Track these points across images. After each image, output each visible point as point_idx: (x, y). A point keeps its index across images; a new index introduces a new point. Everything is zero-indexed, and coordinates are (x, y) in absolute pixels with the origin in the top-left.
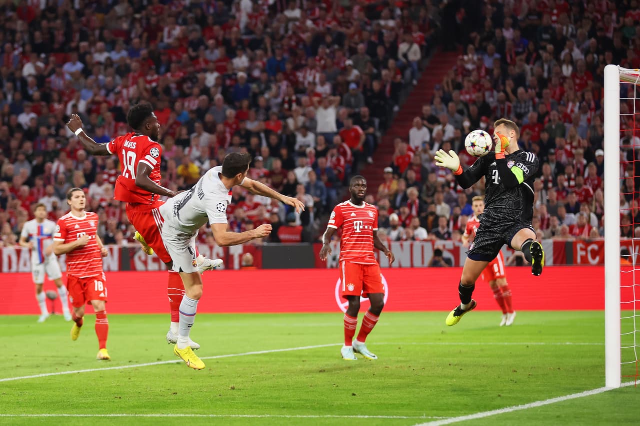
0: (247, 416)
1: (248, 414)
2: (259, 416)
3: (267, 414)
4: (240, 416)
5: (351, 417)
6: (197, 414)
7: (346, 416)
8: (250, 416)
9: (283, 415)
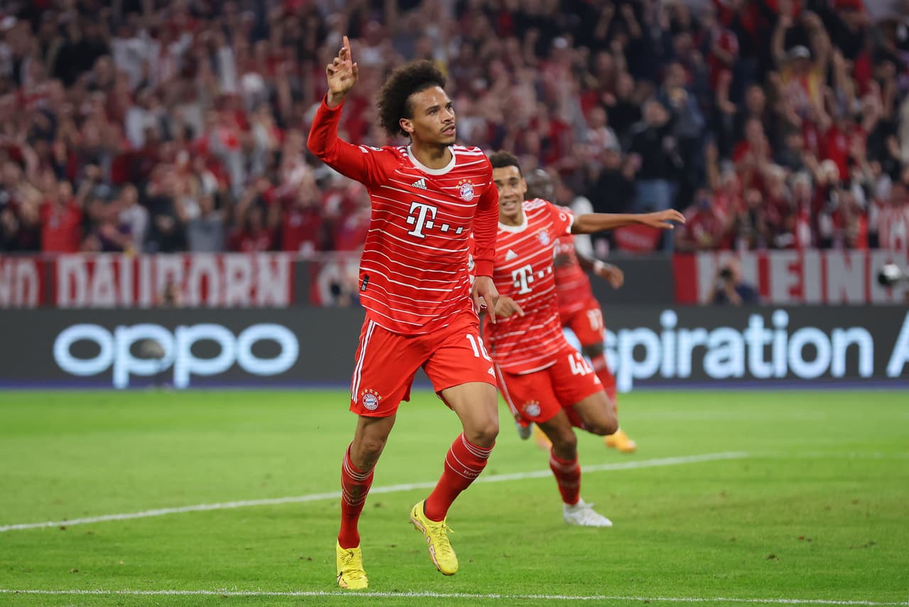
0: (561, 597)
1: (563, 595)
2: (585, 598)
3: (600, 594)
4: (548, 597)
5: (766, 601)
6: (464, 592)
7: (755, 600)
8: (568, 598)
9: (630, 595)
